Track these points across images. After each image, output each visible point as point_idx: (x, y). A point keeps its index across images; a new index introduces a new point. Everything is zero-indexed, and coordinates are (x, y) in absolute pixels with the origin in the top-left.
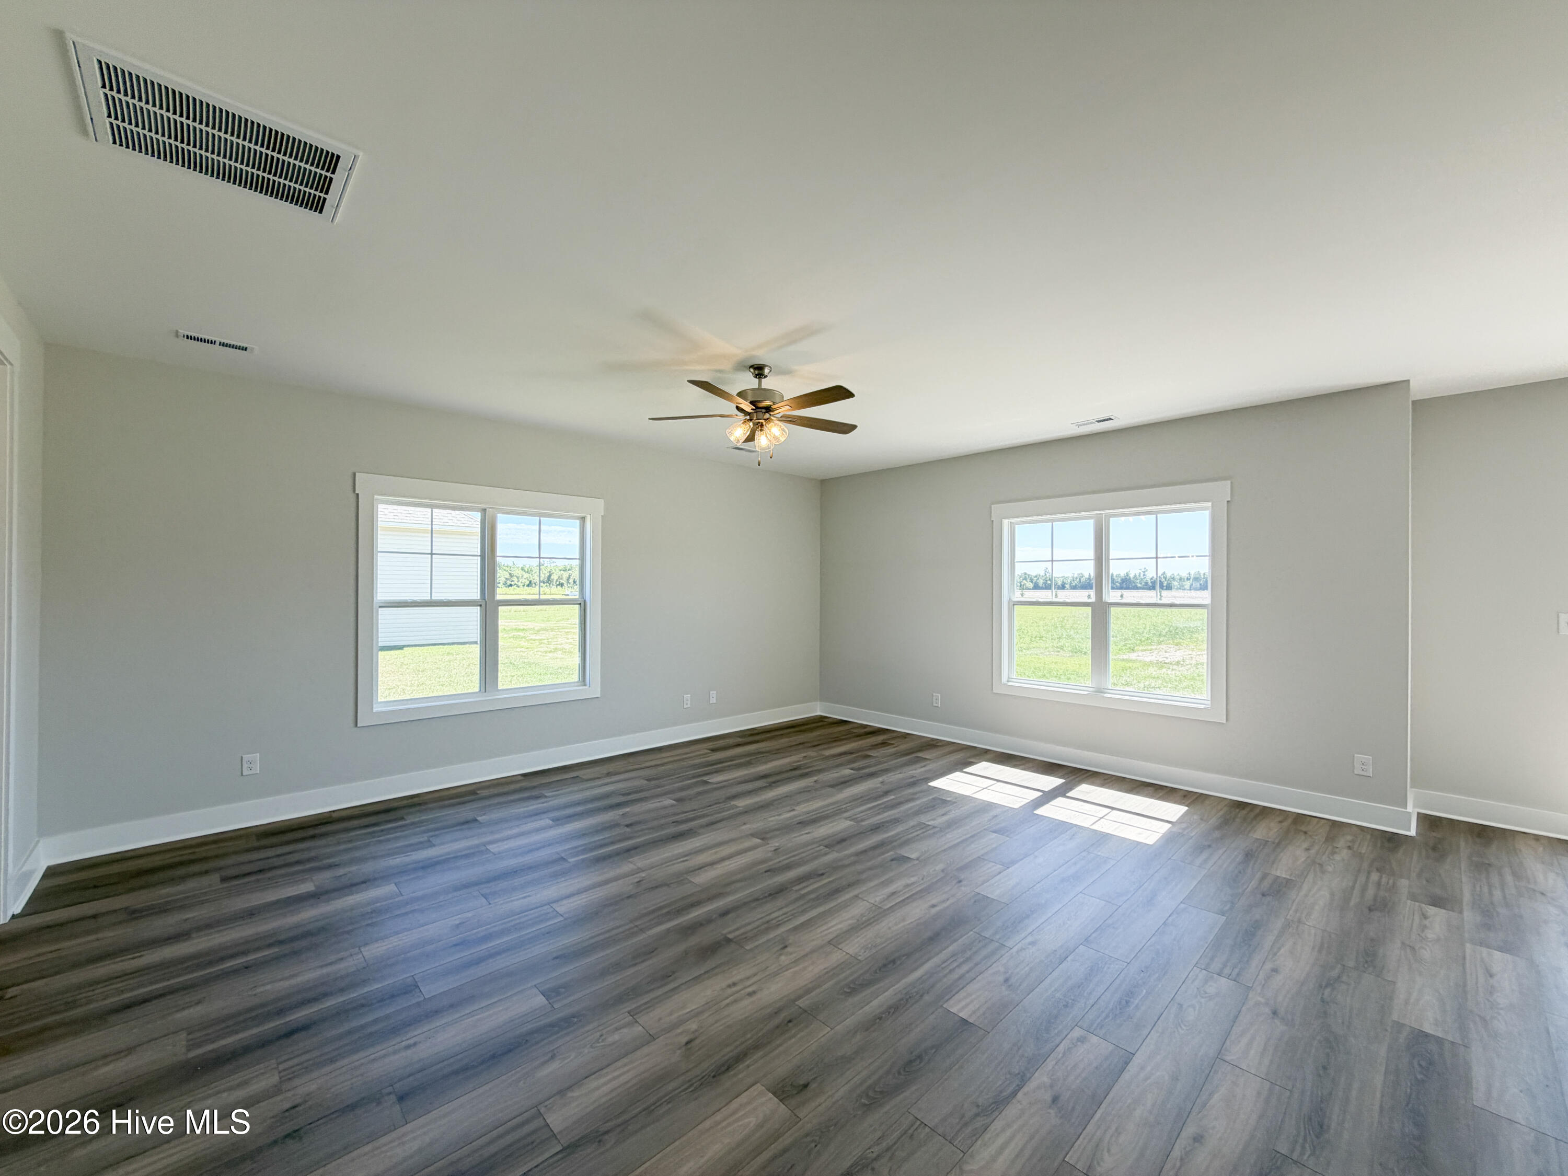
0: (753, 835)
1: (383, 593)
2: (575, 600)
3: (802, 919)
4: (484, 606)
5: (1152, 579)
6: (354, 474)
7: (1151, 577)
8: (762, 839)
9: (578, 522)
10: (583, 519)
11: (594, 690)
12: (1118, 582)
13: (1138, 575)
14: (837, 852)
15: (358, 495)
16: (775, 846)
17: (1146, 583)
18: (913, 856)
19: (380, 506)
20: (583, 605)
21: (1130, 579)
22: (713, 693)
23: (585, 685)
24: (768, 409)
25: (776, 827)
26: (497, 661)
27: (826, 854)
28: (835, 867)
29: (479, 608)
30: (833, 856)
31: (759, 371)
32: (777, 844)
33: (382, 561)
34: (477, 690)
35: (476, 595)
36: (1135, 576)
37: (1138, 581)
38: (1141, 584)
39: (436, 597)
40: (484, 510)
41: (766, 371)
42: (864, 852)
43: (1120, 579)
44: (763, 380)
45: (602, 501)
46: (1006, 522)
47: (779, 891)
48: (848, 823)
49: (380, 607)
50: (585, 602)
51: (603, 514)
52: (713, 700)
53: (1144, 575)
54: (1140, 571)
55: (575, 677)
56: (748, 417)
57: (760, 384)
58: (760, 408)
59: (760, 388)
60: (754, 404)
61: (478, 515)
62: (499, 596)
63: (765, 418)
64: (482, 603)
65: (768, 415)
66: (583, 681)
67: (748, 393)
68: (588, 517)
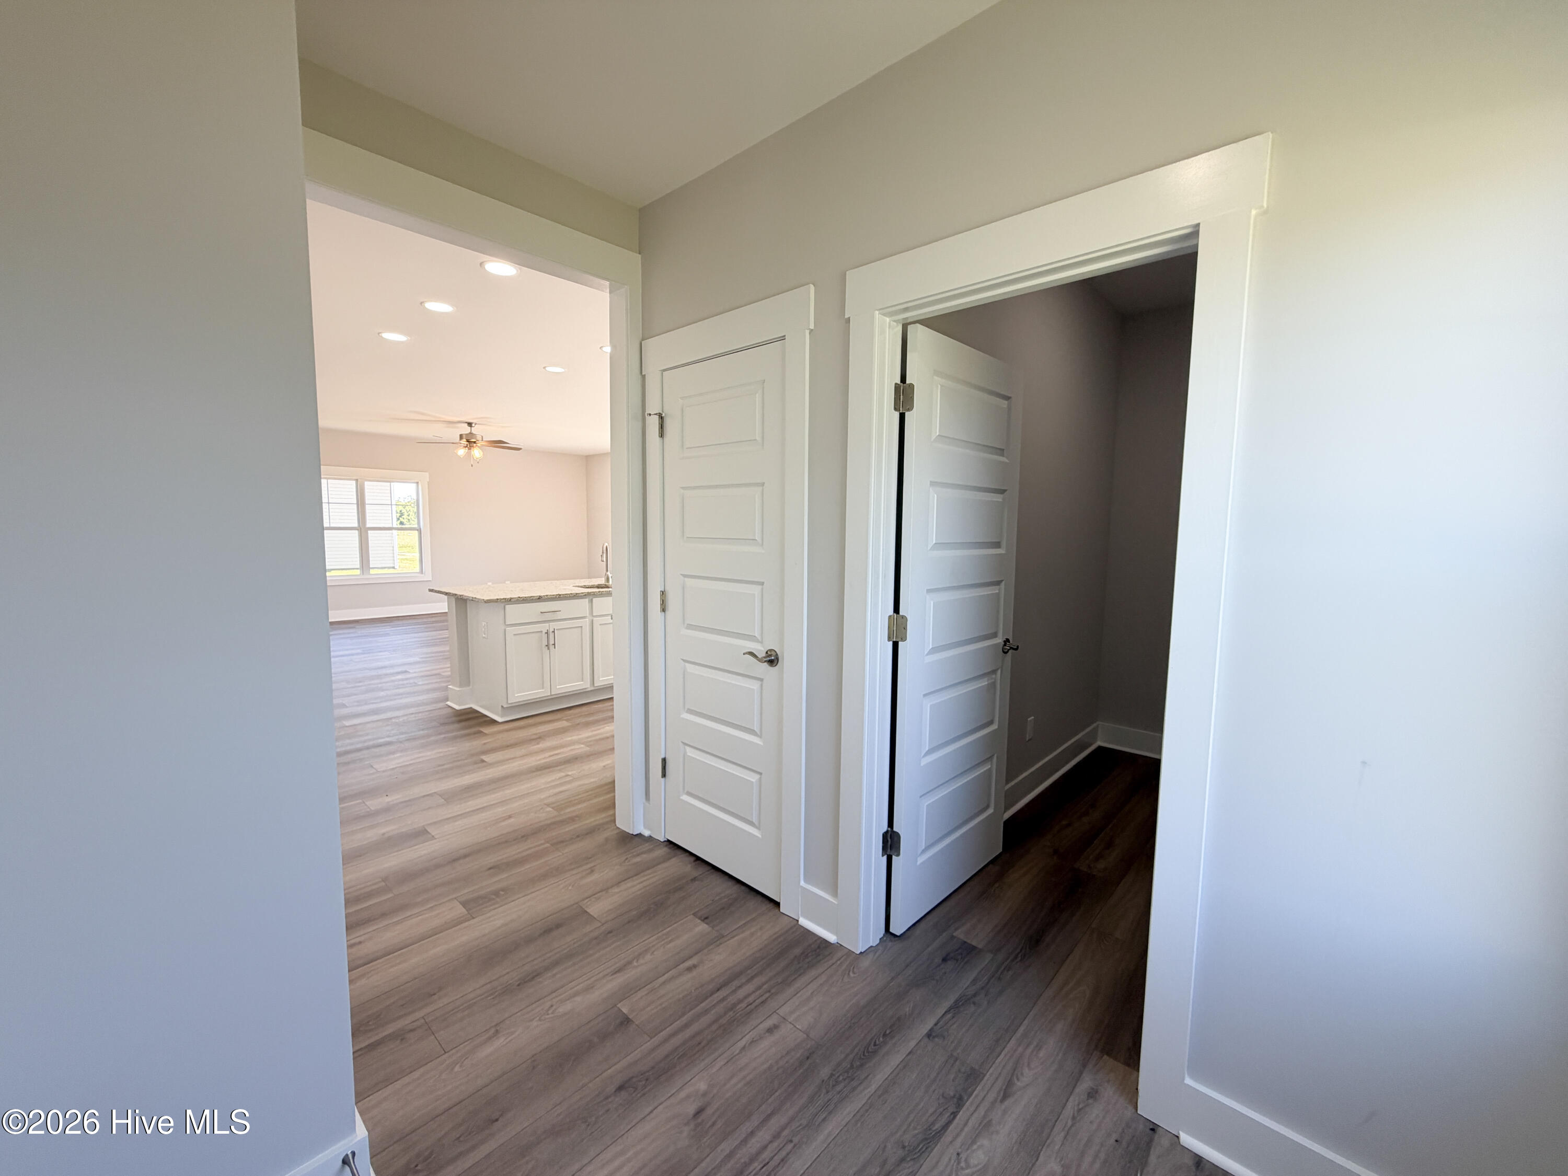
2: (415, 527)
4: (360, 530)
9: (414, 485)
10: (417, 483)
11: (428, 577)
20: (419, 530)
23: (422, 574)
24: (475, 442)
26: (369, 559)
29: (357, 531)
31: (470, 424)
34: (359, 573)
35: (356, 525)
39: (332, 525)
41: (473, 425)
44: (472, 428)
45: (426, 474)
50: (420, 529)
51: (428, 480)
55: (417, 569)
56: (466, 445)
57: (471, 431)
58: (470, 441)
59: (471, 433)
60: (468, 441)
61: (354, 482)
62: (368, 525)
63: (473, 446)
64: (359, 528)
65: (475, 445)
66: (422, 572)
67: (464, 436)
68: (420, 482)
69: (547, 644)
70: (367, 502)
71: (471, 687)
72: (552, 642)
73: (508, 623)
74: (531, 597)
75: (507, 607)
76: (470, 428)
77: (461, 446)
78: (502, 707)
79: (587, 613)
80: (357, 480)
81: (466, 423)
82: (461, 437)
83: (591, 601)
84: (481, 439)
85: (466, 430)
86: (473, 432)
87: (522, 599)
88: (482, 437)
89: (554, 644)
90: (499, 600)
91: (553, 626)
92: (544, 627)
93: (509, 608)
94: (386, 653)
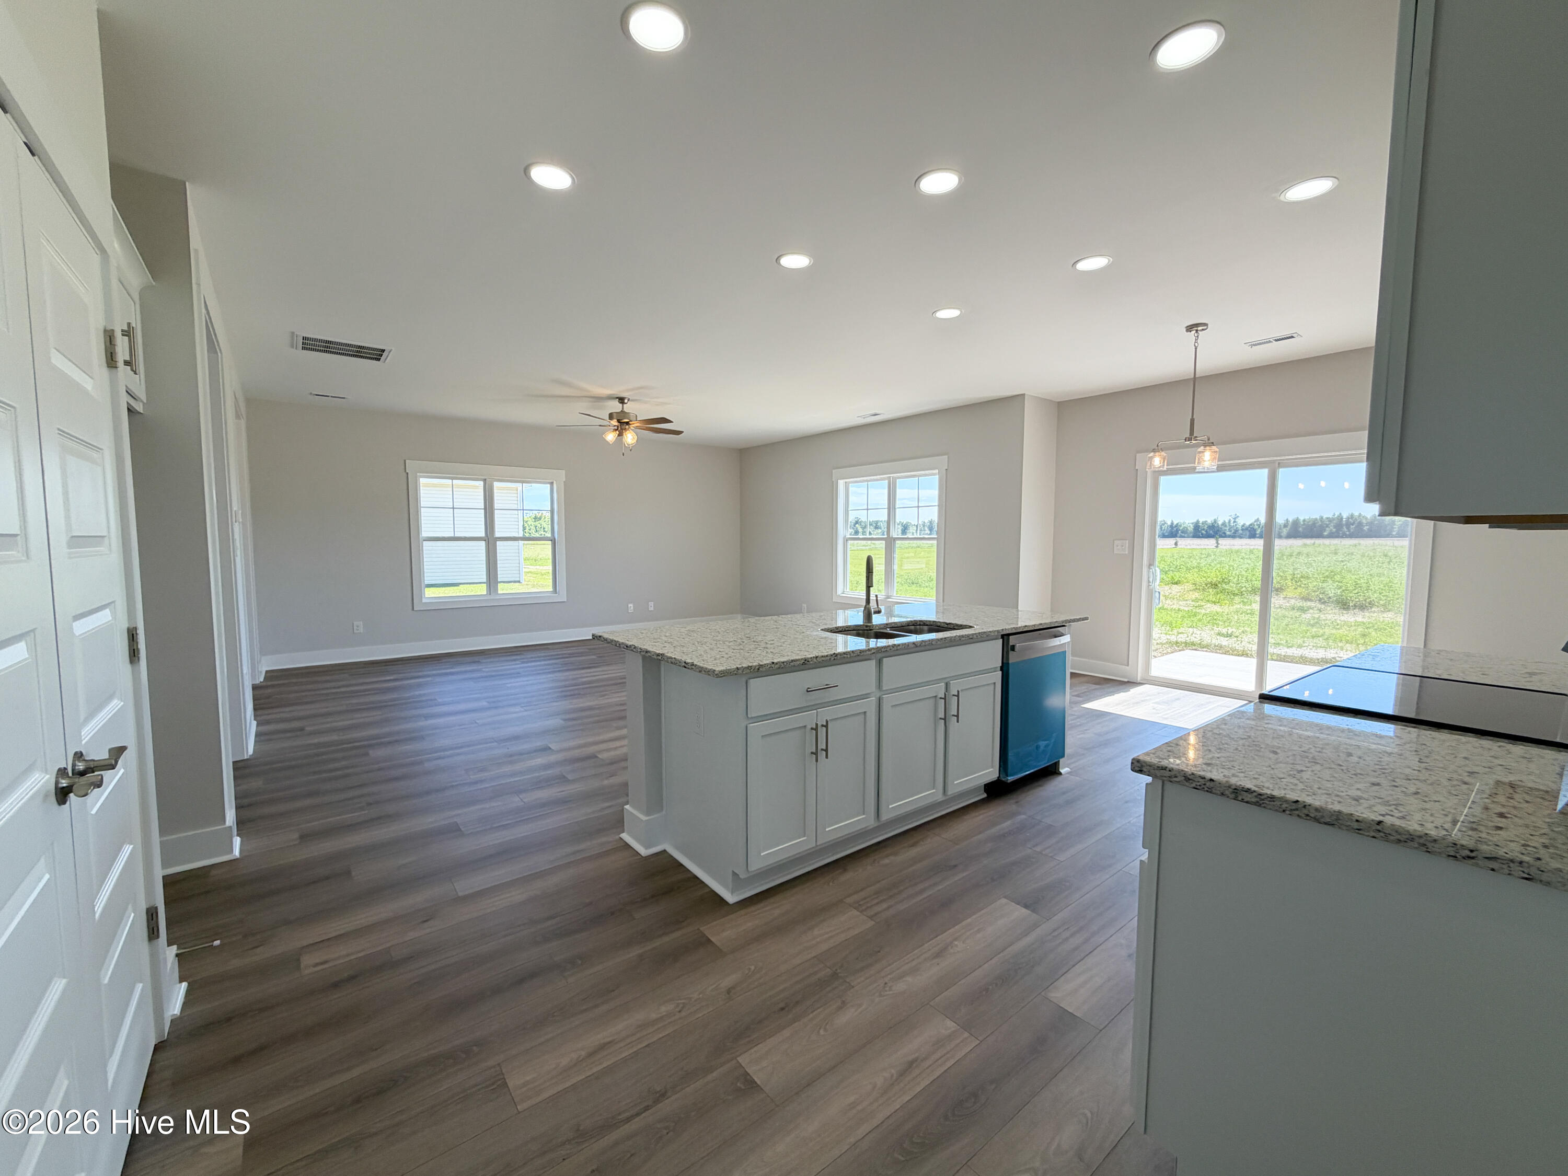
1: (425, 533)
2: (549, 538)
4: (487, 541)
5: (1243, 526)
6: (405, 461)
7: (1242, 524)
9: (549, 485)
10: (552, 483)
11: (562, 597)
12: (1204, 529)
13: (1227, 521)
15: (407, 473)
17: (1236, 531)
19: (421, 479)
20: (553, 541)
21: (1218, 526)
22: (651, 604)
23: (556, 593)
24: (627, 423)
29: (484, 542)
31: (622, 400)
33: (424, 512)
34: (485, 593)
35: (483, 534)
36: (1224, 524)
37: (1227, 529)
38: (1231, 531)
39: (457, 535)
40: (485, 479)
41: (626, 401)
43: (1206, 526)
44: (625, 405)
45: (564, 472)
46: (841, 483)
49: (424, 540)
50: (555, 539)
51: (564, 480)
52: (652, 609)
53: (1234, 522)
54: (1230, 518)
55: (550, 589)
56: (616, 428)
57: (623, 408)
58: (622, 423)
59: (622, 411)
60: (619, 421)
61: (482, 483)
62: (497, 535)
63: (625, 429)
64: (487, 539)
65: (627, 427)
66: (555, 591)
67: (615, 414)
68: (555, 482)
69: (814, 751)
70: (496, 506)
71: (664, 812)
72: (822, 745)
73: (752, 714)
74: (792, 661)
75: (752, 682)
76: (621, 405)
77: (610, 429)
78: (734, 874)
79: (872, 687)
80: (485, 480)
81: (617, 398)
82: (611, 416)
83: (880, 663)
84: (635, 419)
85: (616, 407)
86: (625, 410)
87: (777, 666)
88: (636, 416)
89: (826, 750)
90: (740, 671)
91: (825, 714)
92: (809, 718)
93: (756, 684)
94: (518, 709)
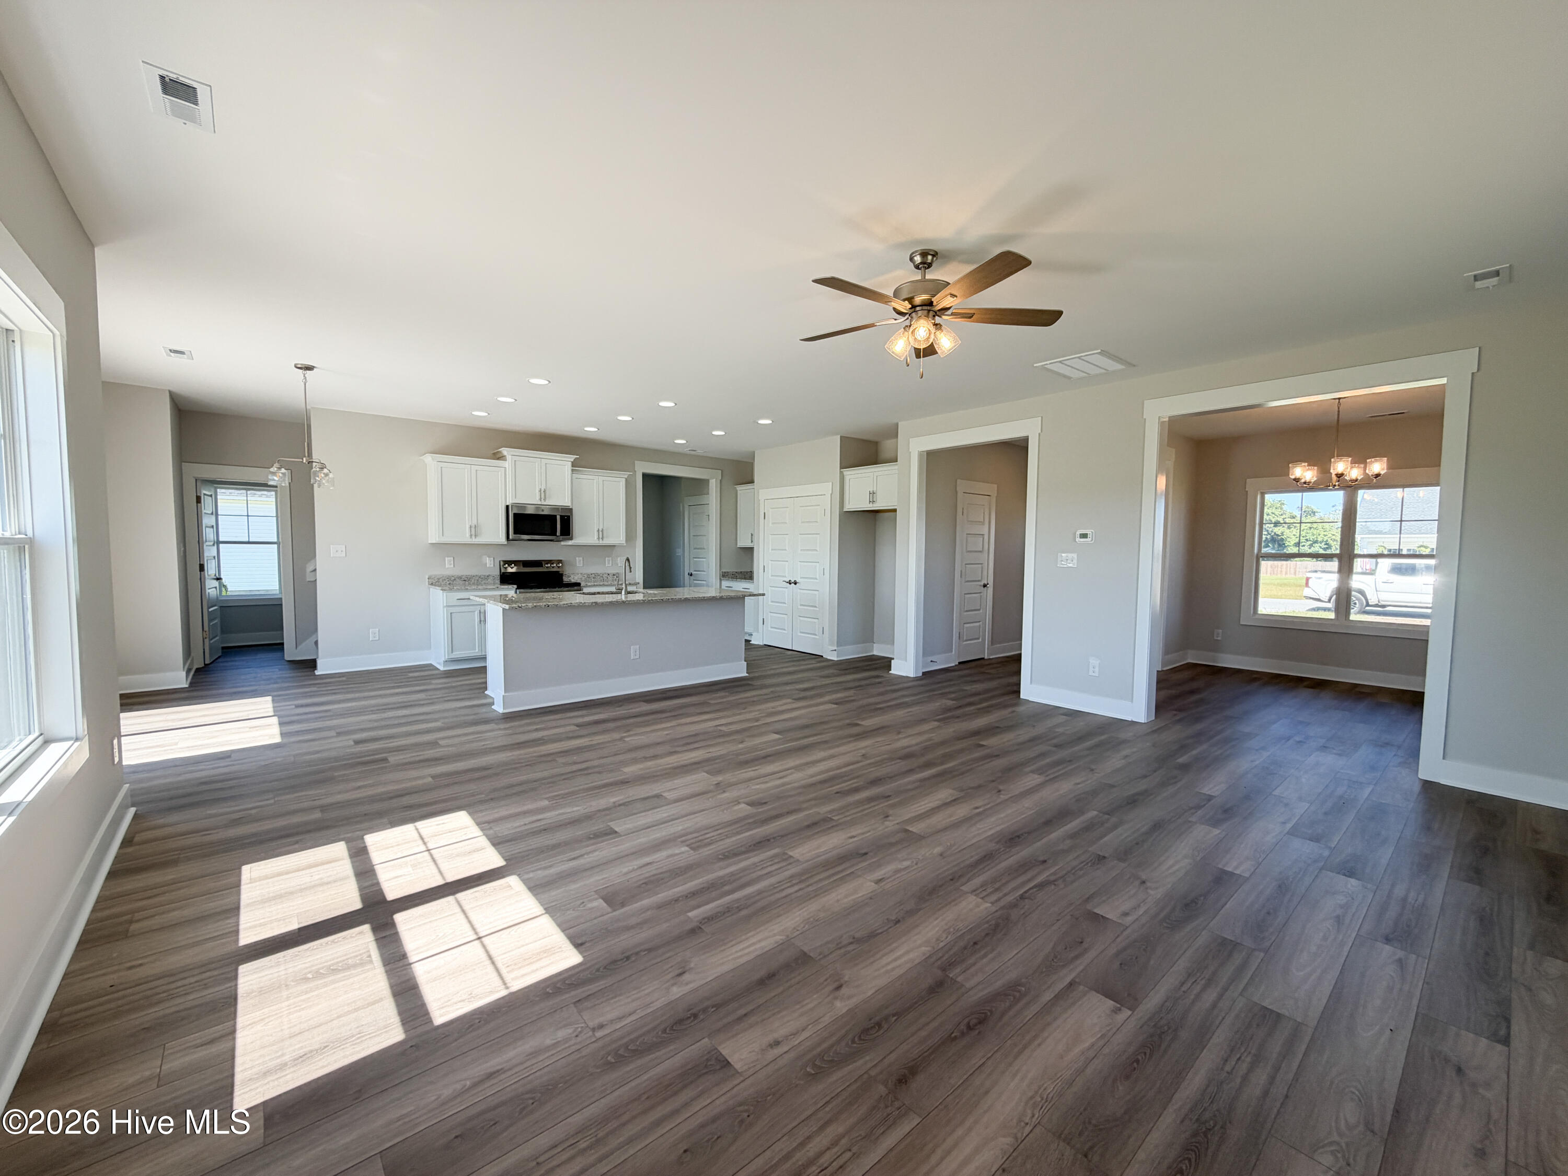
0: (920, 838)
3: (851, 767)
8: (907, 831)
14: (819, 813)
16: (889, 821)
18: (743, 806)
25: (893, 850)
27: (833, 811)
28: (827, 799)
30: (824, 809)
32: (887, 823)
42: (790, 813)
47: (875, 782)
48: (796, 853)
